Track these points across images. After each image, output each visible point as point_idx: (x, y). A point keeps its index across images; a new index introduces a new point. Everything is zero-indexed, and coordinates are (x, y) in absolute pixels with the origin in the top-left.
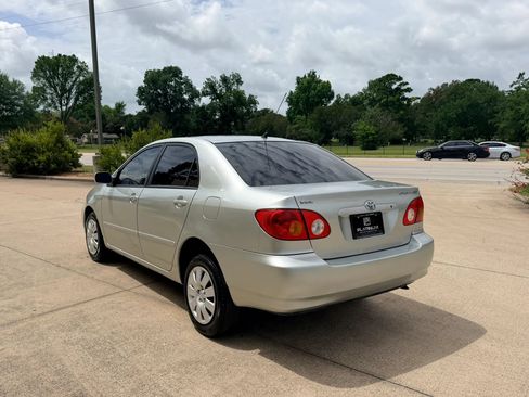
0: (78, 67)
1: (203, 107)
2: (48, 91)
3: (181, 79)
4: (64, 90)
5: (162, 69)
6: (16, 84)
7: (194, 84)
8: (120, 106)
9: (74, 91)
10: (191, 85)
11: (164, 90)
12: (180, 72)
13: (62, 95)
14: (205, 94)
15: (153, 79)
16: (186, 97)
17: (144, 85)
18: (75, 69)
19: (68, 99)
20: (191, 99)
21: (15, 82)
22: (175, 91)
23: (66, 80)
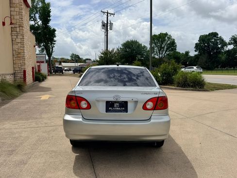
0: (168, 37)
1: (229, 51)
2: (156, 49)
3: (218, 37)
4: (161, 48)
5: (208, 34)
6: (145, 47)
7: (224, 40)
8: (187, 53)
9: (165, 48)
10: (223, 40)
11: (208, 43)
12: (218, 34)
13: (160, 50)
14: (230, 44)
15: (203, 39)
16: (220, 46)
17: (198, 42)
18: (166, 38)
19: (163, 51)
20: (222, 47)
21: (144, 46)
22: (213, 44)
23: (163, 43)
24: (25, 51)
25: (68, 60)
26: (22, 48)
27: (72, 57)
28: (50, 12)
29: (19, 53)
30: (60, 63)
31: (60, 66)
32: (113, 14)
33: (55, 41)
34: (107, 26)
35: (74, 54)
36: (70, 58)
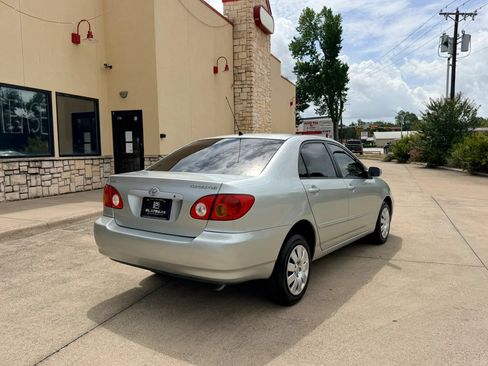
24: (254, 114)
25: (390, 125)
26: (248, 110)
27: (399, 118)
28: (340, 32)
29: (244, 119)
30: (371, 132)
31: (371, 139)
32: (471, 14)
33: (346, 90)
34: (455, 44)
35: (403, 113)
36: (394, 122)
